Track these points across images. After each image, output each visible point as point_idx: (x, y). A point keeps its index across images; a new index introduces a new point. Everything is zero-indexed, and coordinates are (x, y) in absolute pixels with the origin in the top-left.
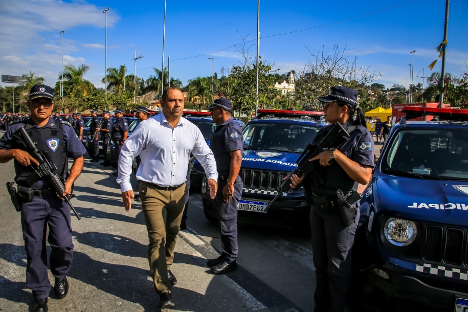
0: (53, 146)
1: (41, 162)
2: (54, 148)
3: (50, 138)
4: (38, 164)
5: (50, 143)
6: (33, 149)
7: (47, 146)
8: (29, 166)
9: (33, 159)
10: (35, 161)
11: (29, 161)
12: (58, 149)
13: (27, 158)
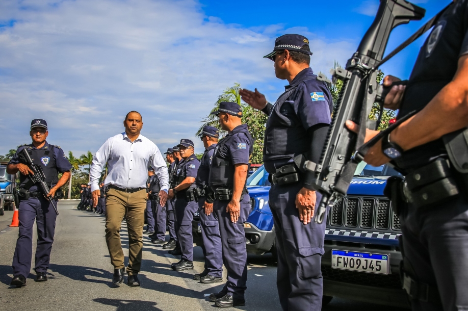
0: (45, 161)
1: (35, 173)
2: (46, 164)
3: (43, 156)
4: (33, 174)
5: (43, 160)
6: (31, 163)
7: (41, 162)
8: (27, 175)
9: (30, 170)
10: (31, 172)
11: (27, 171)
12: (48, 165)
13: (26, 169)
